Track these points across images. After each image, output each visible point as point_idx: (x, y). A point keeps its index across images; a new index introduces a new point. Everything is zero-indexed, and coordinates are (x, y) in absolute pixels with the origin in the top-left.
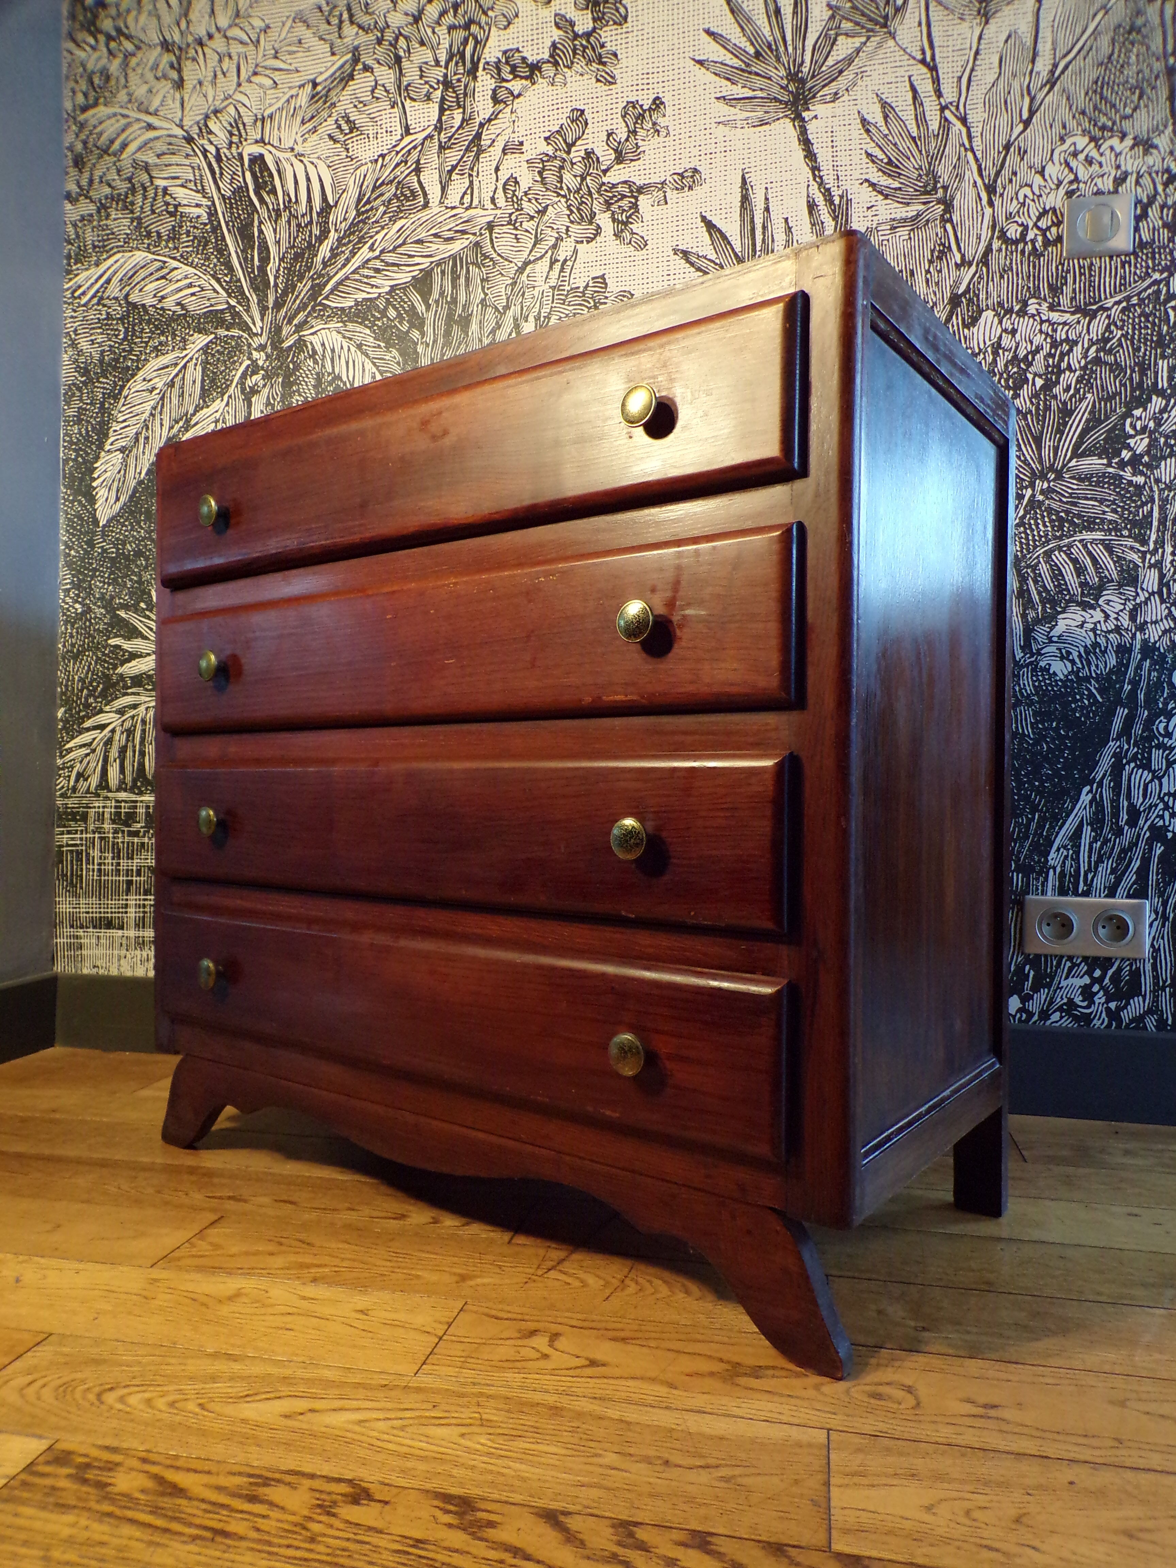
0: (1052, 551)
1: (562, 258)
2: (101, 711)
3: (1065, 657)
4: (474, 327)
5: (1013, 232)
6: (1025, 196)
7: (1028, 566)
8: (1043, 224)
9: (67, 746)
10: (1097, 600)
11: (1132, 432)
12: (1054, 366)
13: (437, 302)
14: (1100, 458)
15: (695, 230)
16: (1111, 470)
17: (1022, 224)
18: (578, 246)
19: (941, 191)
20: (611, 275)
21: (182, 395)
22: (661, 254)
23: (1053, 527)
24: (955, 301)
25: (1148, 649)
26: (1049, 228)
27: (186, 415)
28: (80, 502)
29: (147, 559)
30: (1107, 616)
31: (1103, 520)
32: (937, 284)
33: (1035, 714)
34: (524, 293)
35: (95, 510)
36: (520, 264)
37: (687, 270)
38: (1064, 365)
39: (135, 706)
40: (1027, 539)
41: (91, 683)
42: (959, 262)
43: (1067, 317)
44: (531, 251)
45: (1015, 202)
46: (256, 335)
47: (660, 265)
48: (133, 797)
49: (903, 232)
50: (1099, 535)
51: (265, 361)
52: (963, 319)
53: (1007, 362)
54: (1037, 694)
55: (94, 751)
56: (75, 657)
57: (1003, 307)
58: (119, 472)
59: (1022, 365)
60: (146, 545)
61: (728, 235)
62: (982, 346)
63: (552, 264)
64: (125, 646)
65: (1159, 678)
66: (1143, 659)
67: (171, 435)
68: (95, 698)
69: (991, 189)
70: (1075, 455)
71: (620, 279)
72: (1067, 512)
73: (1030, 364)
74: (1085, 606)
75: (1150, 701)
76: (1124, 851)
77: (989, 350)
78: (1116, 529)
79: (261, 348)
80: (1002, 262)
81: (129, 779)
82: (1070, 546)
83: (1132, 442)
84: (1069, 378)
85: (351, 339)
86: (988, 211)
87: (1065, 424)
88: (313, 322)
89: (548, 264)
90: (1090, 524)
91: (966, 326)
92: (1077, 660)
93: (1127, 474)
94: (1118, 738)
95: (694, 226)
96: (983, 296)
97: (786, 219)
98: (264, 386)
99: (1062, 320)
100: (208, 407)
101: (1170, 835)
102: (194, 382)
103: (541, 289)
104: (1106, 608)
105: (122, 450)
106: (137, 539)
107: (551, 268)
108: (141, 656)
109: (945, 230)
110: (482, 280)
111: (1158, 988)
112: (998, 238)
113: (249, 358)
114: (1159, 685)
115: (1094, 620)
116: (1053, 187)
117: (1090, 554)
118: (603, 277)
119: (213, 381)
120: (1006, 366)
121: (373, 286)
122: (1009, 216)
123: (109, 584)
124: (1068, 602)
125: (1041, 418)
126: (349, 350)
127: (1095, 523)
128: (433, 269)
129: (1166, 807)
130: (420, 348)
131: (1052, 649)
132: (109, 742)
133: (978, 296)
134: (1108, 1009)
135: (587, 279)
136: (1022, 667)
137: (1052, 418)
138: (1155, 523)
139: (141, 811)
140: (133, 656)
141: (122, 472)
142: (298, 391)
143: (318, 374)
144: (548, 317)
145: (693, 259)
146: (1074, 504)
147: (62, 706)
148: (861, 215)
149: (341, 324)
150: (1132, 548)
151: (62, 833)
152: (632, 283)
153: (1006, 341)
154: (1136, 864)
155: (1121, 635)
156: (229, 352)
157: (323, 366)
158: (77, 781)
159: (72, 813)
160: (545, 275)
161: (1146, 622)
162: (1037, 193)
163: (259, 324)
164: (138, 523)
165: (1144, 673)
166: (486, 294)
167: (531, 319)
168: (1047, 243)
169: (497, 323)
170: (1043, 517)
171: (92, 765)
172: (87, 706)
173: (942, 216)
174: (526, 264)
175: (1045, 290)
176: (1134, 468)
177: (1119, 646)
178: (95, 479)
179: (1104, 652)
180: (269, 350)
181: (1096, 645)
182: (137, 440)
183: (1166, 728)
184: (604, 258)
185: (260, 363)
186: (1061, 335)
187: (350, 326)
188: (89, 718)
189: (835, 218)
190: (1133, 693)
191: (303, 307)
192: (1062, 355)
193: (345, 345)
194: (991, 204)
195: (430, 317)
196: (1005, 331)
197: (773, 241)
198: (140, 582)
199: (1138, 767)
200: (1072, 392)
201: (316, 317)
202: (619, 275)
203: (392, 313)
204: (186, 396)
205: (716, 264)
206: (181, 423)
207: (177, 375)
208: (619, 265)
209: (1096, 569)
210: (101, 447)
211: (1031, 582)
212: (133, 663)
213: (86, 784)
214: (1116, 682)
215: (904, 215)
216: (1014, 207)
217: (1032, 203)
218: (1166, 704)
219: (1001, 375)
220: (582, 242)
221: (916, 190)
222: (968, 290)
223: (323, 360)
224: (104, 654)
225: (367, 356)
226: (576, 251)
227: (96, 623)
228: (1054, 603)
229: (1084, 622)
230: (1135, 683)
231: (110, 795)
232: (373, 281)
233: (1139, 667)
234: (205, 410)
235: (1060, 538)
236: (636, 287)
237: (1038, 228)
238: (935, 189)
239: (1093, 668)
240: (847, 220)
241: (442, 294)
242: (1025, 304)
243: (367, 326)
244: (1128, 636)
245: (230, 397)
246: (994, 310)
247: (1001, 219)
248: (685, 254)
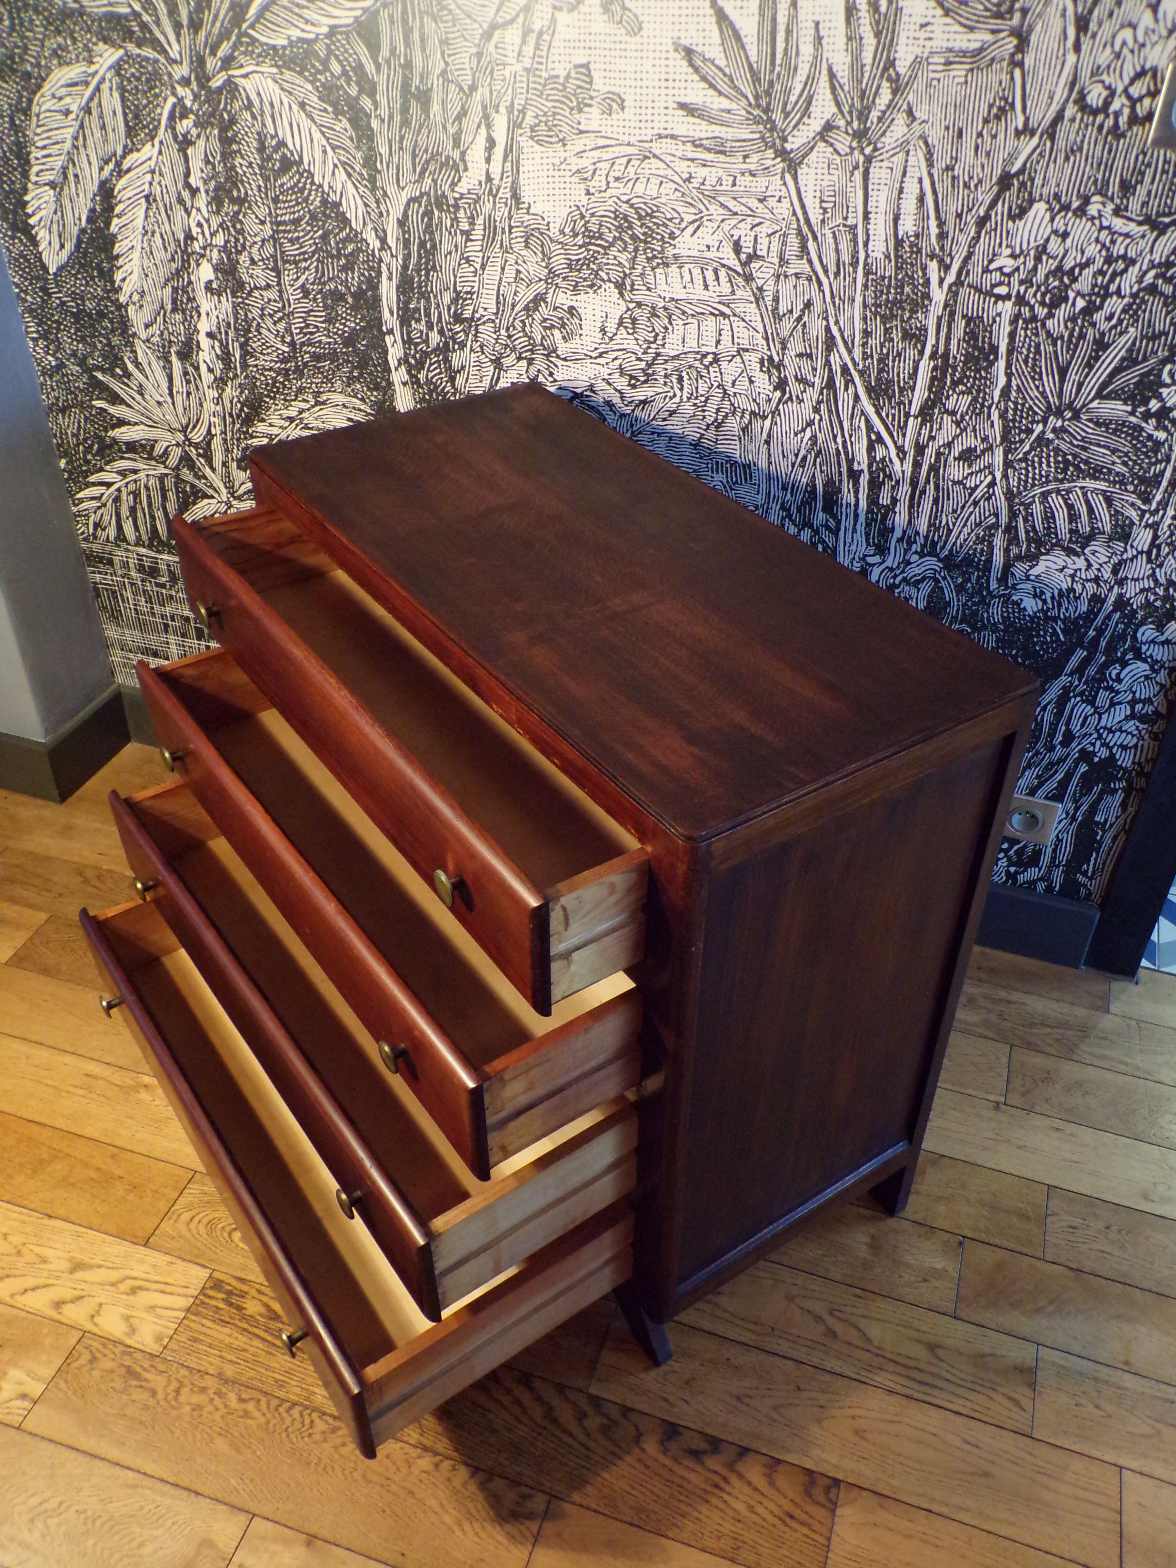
0: (1049, 492)
1: (537, 27)
2: (101, 470)
3: (1038, 595)
4: (435, 108)
5: (1095, 96)
6: (1124, 43)
7: (1022, 504)
8: (1135, 91)
9: (78, 496)
10: (1083, 548)
11: (1168, 381)
12: (1101, 287)
13: (388, 62)
14: (1126, 404)
15: (701, 19)
16: (1133, 419)
17: (1108, 88)
18: (558, 14)
19: (1017, 16)
20: (598, 66)
21: (103, 127)
22: (658, 48)
23: (1056, 468)
24: (1005, 181)
25: (1121, 603)
26: (1140, 99)
27: (115, 155)
28: (21, 241)
29: (111, 321)
30: (1089, 565)
31: (1110, 470)
32: (988, 154)
33: (998, 640)
34: (492, 73)
35: (41, 253)
36: (485, 26)
37: (689, 77)
38: (1113, 288)
39: (135, 472)
40: (1027, 476)
41: (85, 439)
42: (1020, 127)
43: (1132, 228)
44: (498, 10)
45: (1108, 49)
46: (175, 61)
47: (657, 62)
48: (153, 554)
49: (959, 72)
50: (1102, 485)
51: (194, 101)
52: (1010, 208)
53: (1049, 272)
54: (1004, 623)
55: (104, 505)
56: (63, 410)
57: (1059, 201)
58: (55, 212)
59: (1066, 280)
60: (106, 307)
61: (742, 33)
62: (1024, 247)
63: (525, 34)
64: (111, 411)
65: (1124, 630)
66: (1114, 611)
67: (103, 177)
68: (94, 456)
69: (1082, 24)
70: (1099, 395)
71: (608, 74)
72: (1075, 456)
73: (1075, 280)
74: (1070, 552)
75: (1111, 648)
76: (1052, 764)
77: (1032, 253)
78: (1121, 483)
79: (186, 82)
80: (1072, 137)
81: (144, 537)
82: (1069, 491)
83: (1164, 391)
84: (1114, 305)
85: (290, 93)
86: (1071, 58)
87: (1097, 358)
88: (242, 59)
89: (520, 32)
90: (1096, 473)
91: (1012, 217)
92: (1049, 601)
93: (1150, 427)
94: (1071, 674)
95: (701, 12)
96: (1038, 181)
97: (817, 24)
98: (199, 136)
99: (1125, 230)
100: (138, 150)
101: (1096, 759)
102: (114, 113)
103: (513, 69)
104: (1091, 558)
105: (52, 185)
106: (96, 297)
107: (524, 42)
108: (129, 423)
109: (1012, 78)
110: (441, 42)
111: (1053, 864)
112: (1076, 102)
113: (174, 94)
114: (1122, 637)
115: (1075, 567)
116: (1164, 33)
117: (1088, 502)
118: (586, 66)
119: (136, 116)
120: (1047, 277)
121: (307, 21)
122: (1096, 72)
123: (78, 342)
124: (1053, 545)
125: (1072, 347)
126: (290, 107)
127: (1101, 472)
128: (377, 12)
129: (1100, 737)
130: (375, 124)
131: (1028, 586)
132: (117, 500)
133: (1032, 180)
134: (1008, 872)
135: (568, 66)
136: (994, 597)
137: (1085, 349)
138: (1164, 484)
139: (163, 567)
140: (121, 423)
141: (59, 213)
142: (239, 151)
143: (258, 134)
144: (523, 111)
145: (699, 63)
146: (1085, 449)
147: (61, 458)
148: (912, 34)
149: (275, 70)
150: (1133, 505)
151: (94, 572)
152: (623, 83)
153: (1054, 246)
154: (1060, 776)
155: (1098, 585)
156: (148, 80)
157: (264, 125)
158: (95, 529)
159: (98, 556)
160: (517, 49)
161: (1126, 578)
162: (1141, 39)
163: (176, 46)
164: (93, 278)
165: (1112, 623)
166: (447, 64)
167: (502, 109)
168: (1134, 120)
169: (463, 107)
170: (1049, 456)
171: (106, 518)
172: (88, 462)
173: (1012, 55)
174: (494, 27)
175: (1114, 188)
176: (1158, 422)
177: (1094, 595)
178: (30, 216)
179: (1077, 598)
180: (194, 85)
181: (1071, 590)
182: (66, 177)
183: (1118, 675)
184: (588, 38)
185: (188, 103)
186: (1119, 249)
187: (288, 75)
188: (92, 474)
189: (878, 34)
190: (1095, 641)
191: (224, 35)
192: (1115, 274)
193: (285, 100)
194: (1077, 48)
195: (381, 80)
196: (1055, 232)
197: (797, 54)
198: (109, 344)
199: (1083, 701)
200: (1114, 321)
201: (245, 53)
202: (608, 67)
203: (336, 68)
204: (110, 130)
205: (725, 75)
206: (111, 165)
207: (91, 99)
208: (607, 53)
209: (1090, 519)
210: (25, 175)
211: (1020, 520)
212: (123, 429)
213: (104, 534)
214: (1082, 627)
215: (964, 45)
216: (1104, 57)
217: (1129, 56)
218: (1124, 654)
219: (1039, 287)
220: (560, 9)
221: (986, 9)
222: (1022, 171)
223: (262, 115)
224: (91, 415)
225: (313, 120)
226: (553, 20)
227: (75, 381)
228: (1039, 543)
229: (1064, 567)
230: (1100, 632)
231: (130, 547)
232: (306, 13)
233: (1109, 617)
234: (135, 155)
235: (1061, 481)
236: (627, 90)
237: (1129, 97)
238: (1011, 11)
239: (1063, 610)
240: (892, 40)
241: (393, 51)
242: (1086, 201)
243: (306, 79)
244: (1105, 588)
245: (161, 143)
246: (1048, 202)
247: (1085, 74)
248: (689, 53)
